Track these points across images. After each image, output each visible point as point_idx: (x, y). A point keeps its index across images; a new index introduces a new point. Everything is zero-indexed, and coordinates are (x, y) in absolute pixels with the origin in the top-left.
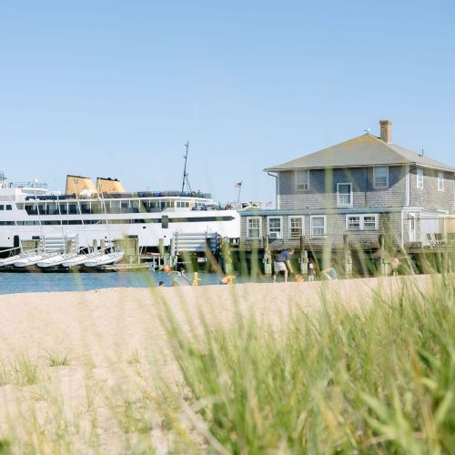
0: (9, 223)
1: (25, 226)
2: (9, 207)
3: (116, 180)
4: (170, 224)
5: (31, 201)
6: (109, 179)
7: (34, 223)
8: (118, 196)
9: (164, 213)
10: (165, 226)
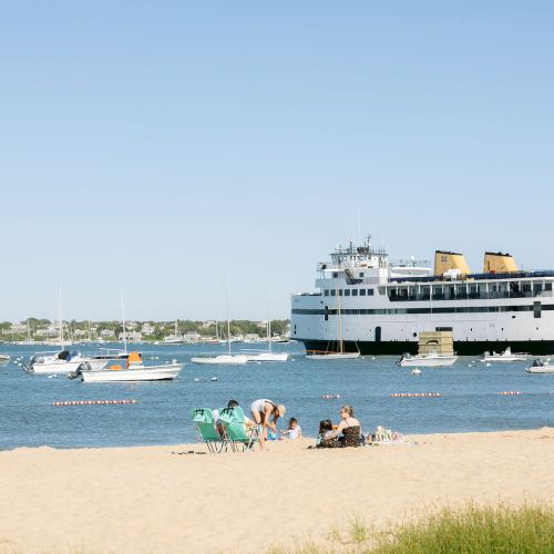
0: (371, 312)
1: (387, 315)
2: (371, 292)
3: (507, 255)
4: (543, 312)
5: (395, 283)
6: (500, 254)
7: (396, 311)
8: (505, 275)
9: (538, 299)
10: (538, 315)
